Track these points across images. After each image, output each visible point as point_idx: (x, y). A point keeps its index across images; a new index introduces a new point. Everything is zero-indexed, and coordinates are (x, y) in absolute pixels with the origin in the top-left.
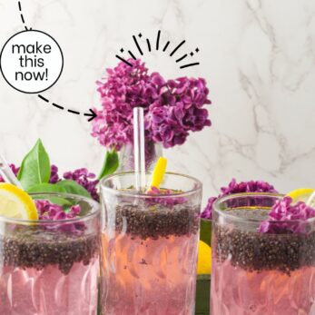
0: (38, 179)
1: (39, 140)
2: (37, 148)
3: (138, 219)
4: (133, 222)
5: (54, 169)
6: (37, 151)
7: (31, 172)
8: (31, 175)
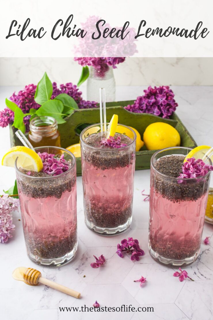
0: (46, 96)
1: (46, 73)
2: (45, 78)
3: (100, 161)
4: (97, 162)
5: (55, 84)
6: (45, 79)
7: (43, 92)
8: (42, 94)
